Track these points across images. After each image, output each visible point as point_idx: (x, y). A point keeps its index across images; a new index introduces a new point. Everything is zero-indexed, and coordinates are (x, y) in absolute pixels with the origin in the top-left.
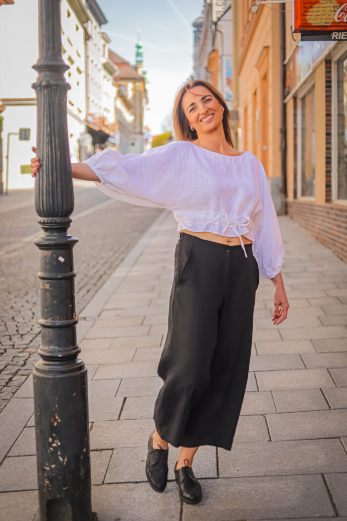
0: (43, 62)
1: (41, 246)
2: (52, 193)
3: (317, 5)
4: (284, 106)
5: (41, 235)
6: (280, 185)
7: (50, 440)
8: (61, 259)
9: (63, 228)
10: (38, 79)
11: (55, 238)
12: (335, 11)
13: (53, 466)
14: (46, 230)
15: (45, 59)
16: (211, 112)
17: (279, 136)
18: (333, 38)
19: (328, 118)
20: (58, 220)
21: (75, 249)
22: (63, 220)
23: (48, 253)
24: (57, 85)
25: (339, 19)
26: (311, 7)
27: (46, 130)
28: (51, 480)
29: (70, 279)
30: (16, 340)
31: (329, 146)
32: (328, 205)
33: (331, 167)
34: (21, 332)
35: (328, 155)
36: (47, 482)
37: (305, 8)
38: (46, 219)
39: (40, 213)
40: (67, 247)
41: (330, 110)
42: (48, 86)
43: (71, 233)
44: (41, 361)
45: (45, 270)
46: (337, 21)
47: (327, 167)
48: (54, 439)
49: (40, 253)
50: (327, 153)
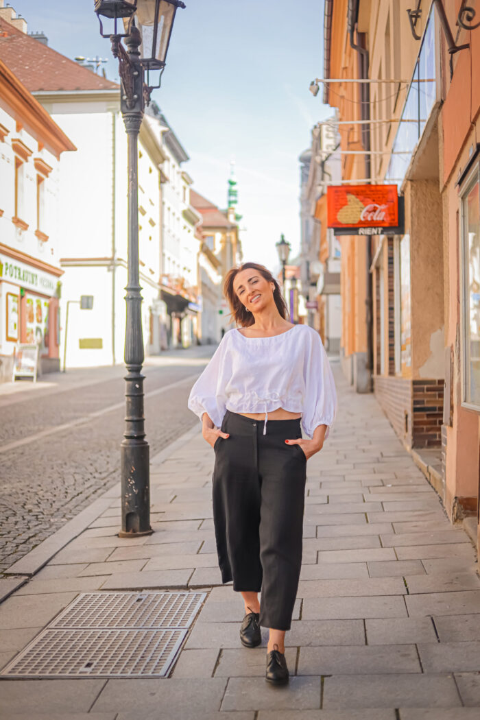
0: (129, 287)
1: (127, 379)
2: (133, 351)
3: (346, 207)
4: (370, 276)
5: (127, 373)
6: (366, 360)
7: (129, 480)
8: (137, 386)
9: (138, 370)
10: (128, 294)
11: (133, 375)
12: (361, 211)
13: (130, 494)
14: (130, 371)
15: (131, 284)
16: (257, 293)
17: (364, 308)
18: (360, 233)
19: (391, 293)
20: (136, 366)
21: (145, 382)
22: (139, 366)
23: (130, 383)
24: (137, 299)
25: (364, 217)
26: (341, 208)
27: (131, 320)
28: (129, 502)
29: (141, 396)
30: (97, 475)
31: (391, 320)
32: (392, 378)
33: (393, 340)
34: (99, 471)
35: (391, 329)
36: (127, 503)
37: (336, 209)
38: (129, 365)
39: (127, 362)
40: (140, 380)
41: (393, 286)
42: (132, 299)
43: (142, 373)
44: (125, 440)
45: (128, 391)
46: (362, 219)
47: (389, 340)
48: (131, 479)
49: (126, 383)
50: (390, 327)
